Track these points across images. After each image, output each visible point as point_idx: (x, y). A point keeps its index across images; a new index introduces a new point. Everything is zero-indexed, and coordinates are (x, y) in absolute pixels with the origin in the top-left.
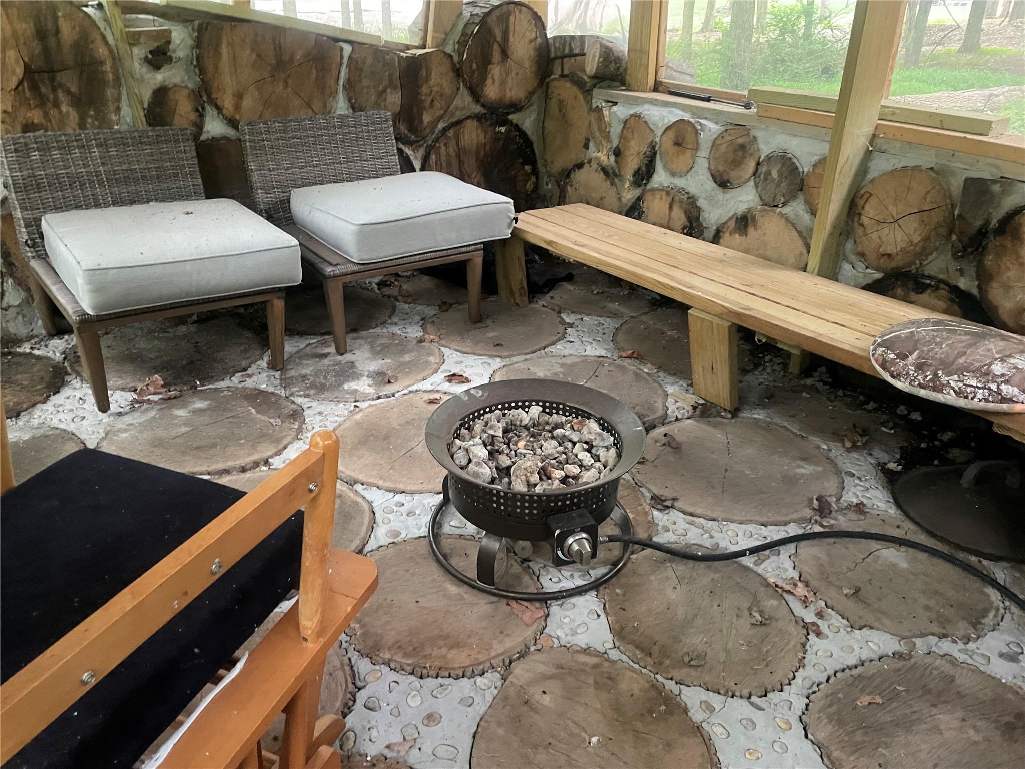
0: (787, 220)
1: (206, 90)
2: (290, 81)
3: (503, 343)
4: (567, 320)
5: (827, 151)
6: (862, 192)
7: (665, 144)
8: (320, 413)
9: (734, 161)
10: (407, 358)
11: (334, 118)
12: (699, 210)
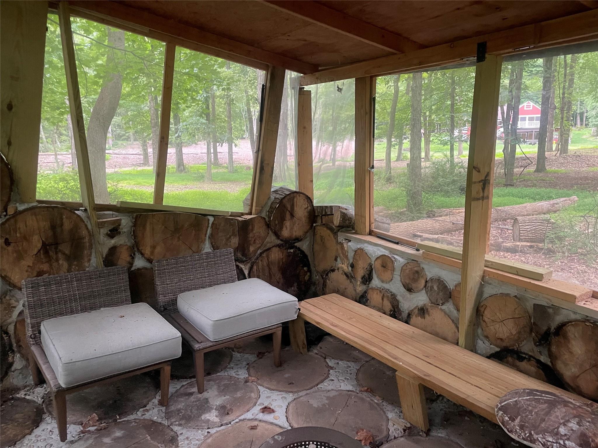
0: (445, 313)
1: (137, 246)
2: (181, 238)
3: (294, 382)
4: (330, 364)
5: (460, 280)
6: (482, 304)
7: (377, 265)
8: (187, 438)
9: (414, 279)
10: (239, 394)
11: (203, 255)
12: (398, 301)
